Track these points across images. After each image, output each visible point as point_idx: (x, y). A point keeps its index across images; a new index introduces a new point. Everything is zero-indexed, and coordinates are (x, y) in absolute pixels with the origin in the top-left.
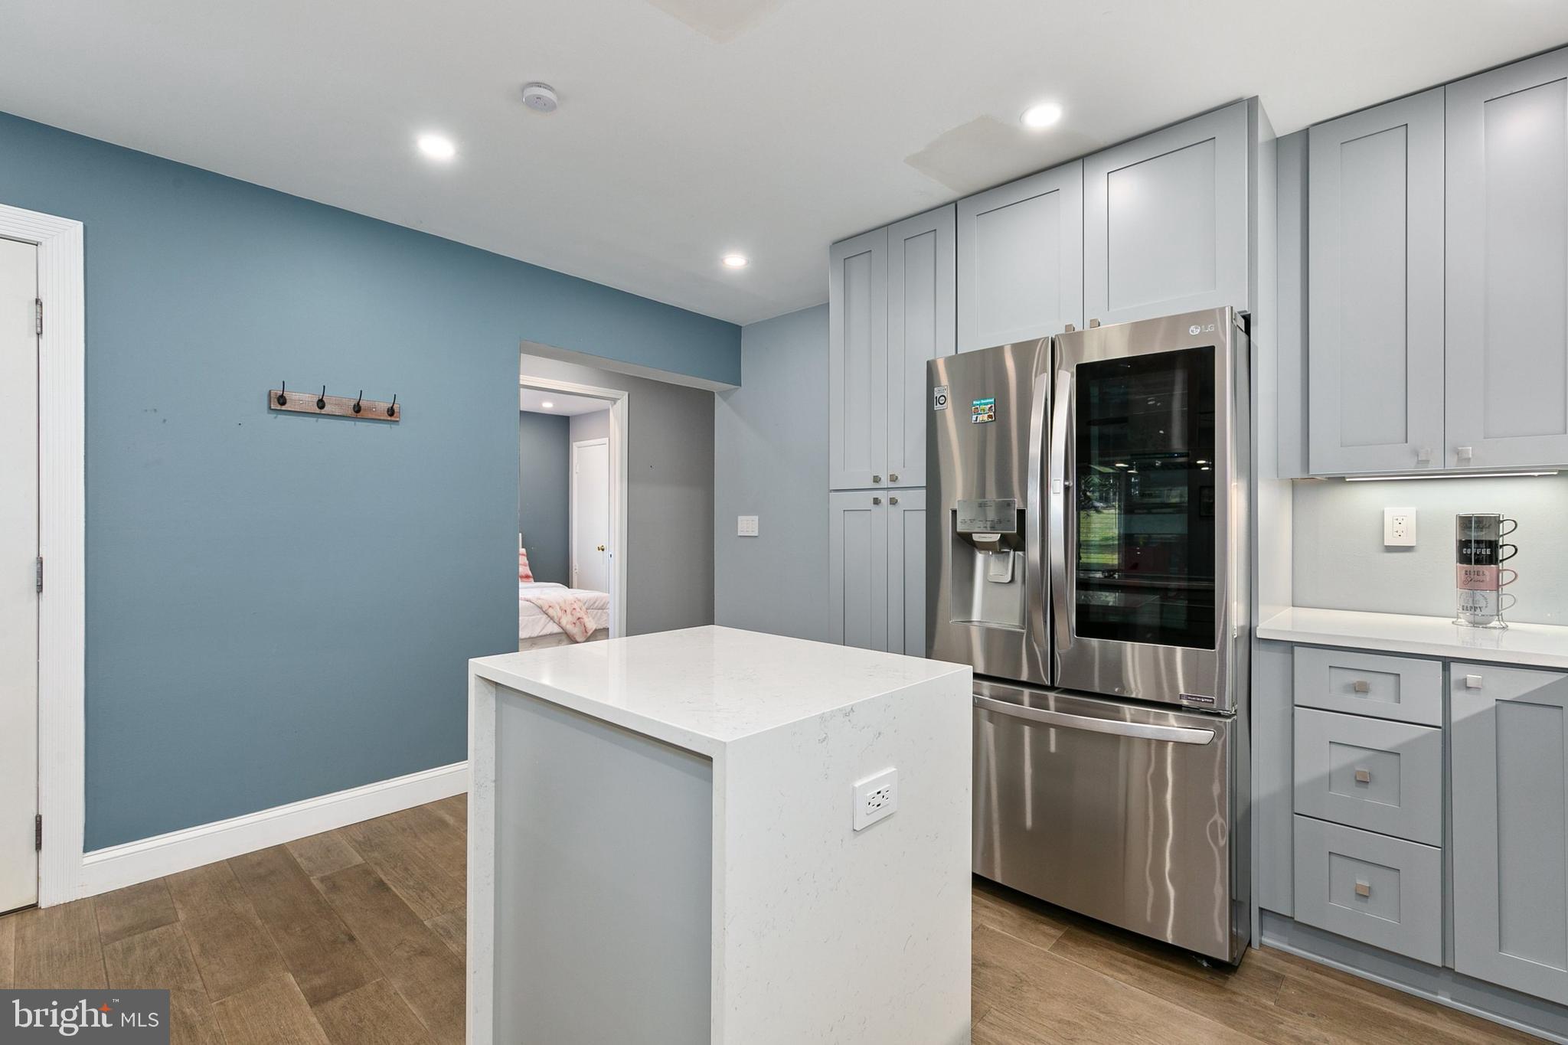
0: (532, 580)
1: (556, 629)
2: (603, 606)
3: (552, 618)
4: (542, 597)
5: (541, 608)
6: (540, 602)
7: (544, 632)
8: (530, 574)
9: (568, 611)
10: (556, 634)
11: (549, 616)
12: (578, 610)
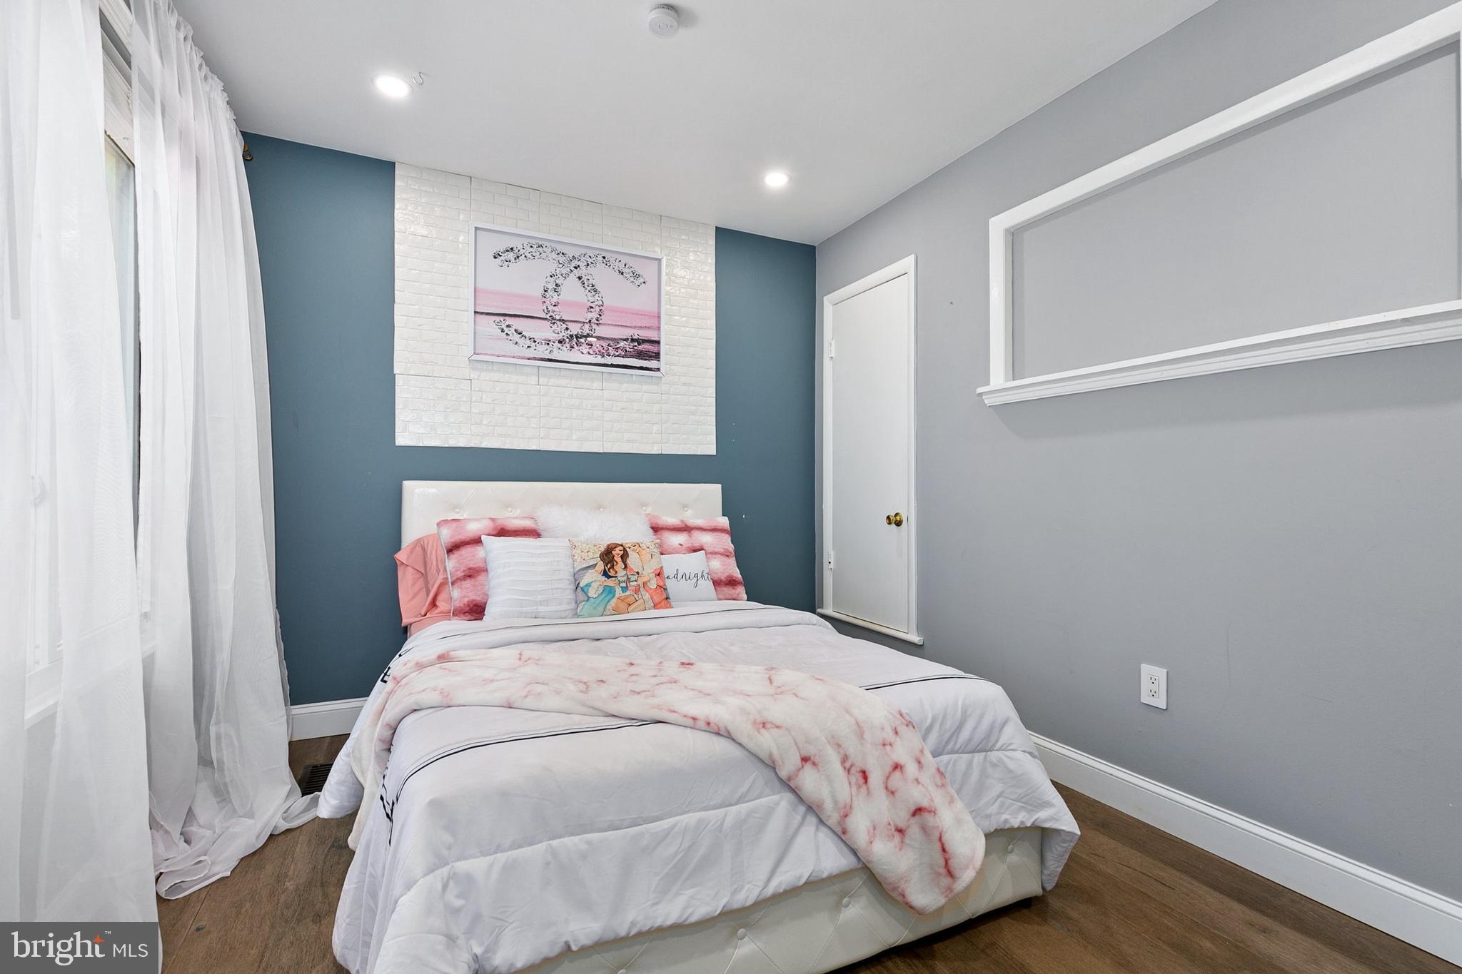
0: (741, 591)
1: (832, 859)
2: (988, 735)
3: (813, 809)
4: (778, 711)
5: (770, 765)
6: (766, 742)
7: (784, 879)
8: (737, 574)
9: (876, 778)
10: (832, 879)
11: (801, 799)
12: (911, 768)
